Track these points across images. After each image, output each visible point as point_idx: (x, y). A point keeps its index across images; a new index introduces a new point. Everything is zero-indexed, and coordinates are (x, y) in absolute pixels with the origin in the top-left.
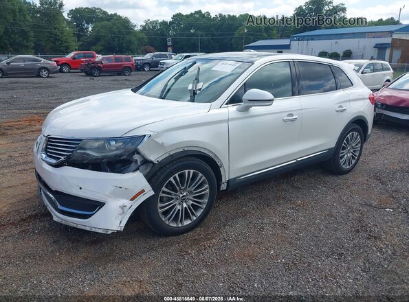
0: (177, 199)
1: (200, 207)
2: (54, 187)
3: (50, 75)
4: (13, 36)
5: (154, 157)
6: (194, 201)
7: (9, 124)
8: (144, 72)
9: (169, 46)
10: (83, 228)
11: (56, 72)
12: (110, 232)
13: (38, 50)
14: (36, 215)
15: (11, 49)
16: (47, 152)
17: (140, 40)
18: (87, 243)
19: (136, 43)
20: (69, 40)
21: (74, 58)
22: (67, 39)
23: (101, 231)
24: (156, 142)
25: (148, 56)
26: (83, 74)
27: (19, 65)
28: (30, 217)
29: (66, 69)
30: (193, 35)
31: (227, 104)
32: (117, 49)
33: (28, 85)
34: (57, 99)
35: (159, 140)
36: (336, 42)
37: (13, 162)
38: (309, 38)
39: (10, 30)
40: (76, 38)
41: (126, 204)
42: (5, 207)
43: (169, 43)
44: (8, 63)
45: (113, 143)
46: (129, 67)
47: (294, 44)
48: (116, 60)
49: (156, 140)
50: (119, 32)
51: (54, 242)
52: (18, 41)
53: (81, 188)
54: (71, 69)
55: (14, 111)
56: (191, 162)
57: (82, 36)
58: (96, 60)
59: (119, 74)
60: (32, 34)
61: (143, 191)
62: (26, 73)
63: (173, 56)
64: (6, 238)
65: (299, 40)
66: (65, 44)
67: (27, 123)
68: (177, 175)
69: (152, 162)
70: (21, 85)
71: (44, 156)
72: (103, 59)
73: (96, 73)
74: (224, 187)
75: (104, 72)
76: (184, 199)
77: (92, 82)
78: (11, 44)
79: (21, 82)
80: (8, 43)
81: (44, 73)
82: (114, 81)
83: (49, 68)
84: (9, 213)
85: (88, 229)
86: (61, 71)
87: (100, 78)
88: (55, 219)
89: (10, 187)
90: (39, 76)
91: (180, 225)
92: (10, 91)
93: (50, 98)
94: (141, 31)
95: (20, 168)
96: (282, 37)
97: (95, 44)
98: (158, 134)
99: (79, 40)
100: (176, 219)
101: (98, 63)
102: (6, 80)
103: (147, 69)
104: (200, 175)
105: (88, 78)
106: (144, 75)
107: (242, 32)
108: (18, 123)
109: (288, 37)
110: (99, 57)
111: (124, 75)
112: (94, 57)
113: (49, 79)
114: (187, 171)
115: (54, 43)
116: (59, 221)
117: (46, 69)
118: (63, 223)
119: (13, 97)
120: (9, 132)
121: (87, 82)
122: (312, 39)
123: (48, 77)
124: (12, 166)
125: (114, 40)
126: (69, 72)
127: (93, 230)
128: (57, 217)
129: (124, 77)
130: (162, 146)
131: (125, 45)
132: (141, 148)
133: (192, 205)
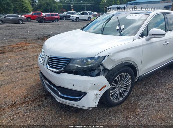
0: (117, 88)
1: (127, 91)
2: (57, 84)
3: (23, 23)
4: (3, 5)
5: (109, 67)
6: (124, 88)
7: (13, 46)
8: (63, 20)
9: (72, 9)
10: (76, 106)
11: (26, 21)
12: (90, 109)
13: (15, 11)
14: (42, 95)
15: (3, 11)
16: (49, 64)
17: (59, 6)
18: (73, 112)
19: (57, 8)
20: (28, 7)
21: (32, 15)
22: (28, 6)
23: (86, 108)
24: (111, 59)
25: (65, 13)
26: (37, 22)
27: (9, 18)
28: (39, 96)
29: (29, 20)
30: (82, 3)
31: (140, 37)
32: (49, 10)
33: (15, 27)
34: (30, 34)
35: (113, 58)
36: (147, 5)
37: (21, 66)
38: (135, 4)
39: (2, 3)
40: (31, 6)
41: (97, 93)
42: (24, 91)
43: (72, 7)
44: (4, 18)
45: (89, 60)
46: (57, 18)
47: (128, 7)
48: (52, 15)
49: (111, 58)
50: (50, 3)
51: (57, 112)
52: (6, 8)
53: (74, 85)
54: (31, 20)
55: (13, 40)
56: (126, 69)
57: (34, 4)
58: (43, 15)
59: (53, 22)
60: (12, 4)
61: (106, 86)
62: (12, 22)
63: (76, 13)
64: (31, 109)
65: (130, 5)
66: (27, 9)
67: (21, 46)
68: (119, 76)
69: (108, 70)
70: (11, 27)
71: (49, 67)
72: (46, 15)
73: (43, 21)
74: (136, 80)
75: (47, 21)
76: (120, 88)
77: (42, 25)
78: (3, 9)
79: (11, 26)
80: (2, 8)
81: (20, 22)
82: (52, 25)
83: (23, 19)
84: (28, 94)
85: (78, 107)
86: (28, 21)
87: (45, 23)
88: (57, 100)
89: (23, 79)
90: (18, 23)
91: (118, 101)
92: (8, 30)
93: (27, 33)
94: (59, 2)
95: (25, 68)
96: (121, 4)
97: (40, 8)
98: (112, 55)
99: (32, 7)
100: (116, 98)
101: (44, 17)
102: (4, 25)
103: (64, 19)
104: (129, 75)
105: (40, 24)
106: (64, 22)
107: (104, 2)
108: (16, 46)
109: (125, 4)
110: (44, 14)
111: (55, 22)
112: (41, 14)
113: (23, 24)
114: (123, 73)
115: (22, 8)
116: (61, 102)
117: (21, 20)
118: (63, 103)
119: (10, 33)
120: (14, 50)
121: (40, 25)
122: (136, 4)
123: (22, 23)
124: (20, 68)
125: (48, 7)
126: (31, 21)
127: (82, 108)
128: (59, 100)
129: (55, 23)
130: (114, 61)
131: (53, 9)
132: (104, 62)
133: (124, 90)
